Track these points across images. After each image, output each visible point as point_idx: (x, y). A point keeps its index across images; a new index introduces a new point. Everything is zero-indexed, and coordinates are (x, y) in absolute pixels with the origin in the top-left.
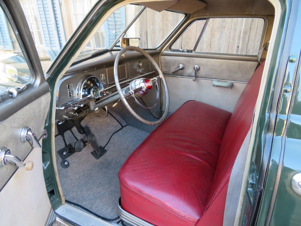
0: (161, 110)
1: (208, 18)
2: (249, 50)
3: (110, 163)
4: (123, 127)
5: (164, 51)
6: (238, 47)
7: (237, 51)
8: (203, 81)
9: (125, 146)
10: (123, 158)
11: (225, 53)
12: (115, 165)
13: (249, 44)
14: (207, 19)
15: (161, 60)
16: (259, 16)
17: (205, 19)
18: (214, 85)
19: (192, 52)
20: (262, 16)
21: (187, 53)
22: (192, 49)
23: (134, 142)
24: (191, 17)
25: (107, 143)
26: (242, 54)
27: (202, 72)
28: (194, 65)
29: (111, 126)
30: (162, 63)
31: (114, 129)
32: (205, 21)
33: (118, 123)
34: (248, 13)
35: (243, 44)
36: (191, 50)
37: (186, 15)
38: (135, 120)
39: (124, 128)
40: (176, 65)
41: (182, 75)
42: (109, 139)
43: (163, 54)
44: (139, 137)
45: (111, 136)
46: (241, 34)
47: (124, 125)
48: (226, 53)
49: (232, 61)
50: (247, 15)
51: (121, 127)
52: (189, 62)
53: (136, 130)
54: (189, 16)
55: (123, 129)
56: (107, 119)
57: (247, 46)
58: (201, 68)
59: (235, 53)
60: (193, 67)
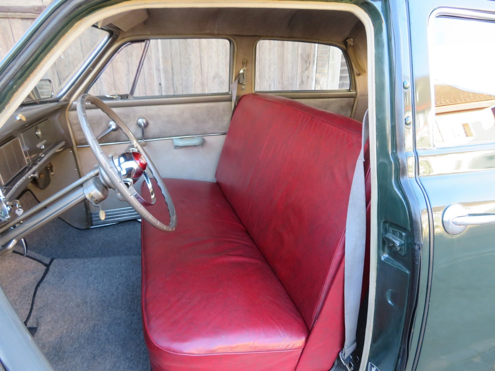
0: (89, 212)
1: (148, 40)
2: (177, 88)
3: (61, 348)
4: (48, 266)
5: (74, 101)
6: (160, 84)
7: (160, 90)
8: (156, 143)
9: (79, 300)
10: (82, 325)
11: (141, 95)
12: (75, 346)
13: (175, 78)
14: (145, 41)
15: (70, 119)
16: (224, 36)
17: (143, 41)
18: (177, 147)
19: (127, 97)
20: (227, 37)
21: (120, 101)
22: (128, 93)
23: (94, 284)
24: (119, 38)
25: (28, 312)
26: (169, 94)
27: (153, 129)
28: (137, 119)
29: (23, 274)
30: (74, 125)
31: (33, 278)
32: (143, 44)
33: (36, 262)
34: (208, 31)
35: (166, 79)
36: (125, 95)
37: (111, 33)
38: (49, 246)
39: (51, 267)
40: (104, 125)
41: (117, 140)
42: (31, 303)
43: (72, 107)
44: (93, 272)
45: (33, 294)
46: (159, 64)
47: (47, 261)
48: (144, 95)
49: (197, 105)
50: (208, 34)
51: (44, 268)
52: (127, 116)
53: (78, 261)
54: (117, 37)
55: (50, 270)
56: (9, 263)
57: (173, 81)
58: (150, 122)
59: (157, 94)
60: (135, 123)
